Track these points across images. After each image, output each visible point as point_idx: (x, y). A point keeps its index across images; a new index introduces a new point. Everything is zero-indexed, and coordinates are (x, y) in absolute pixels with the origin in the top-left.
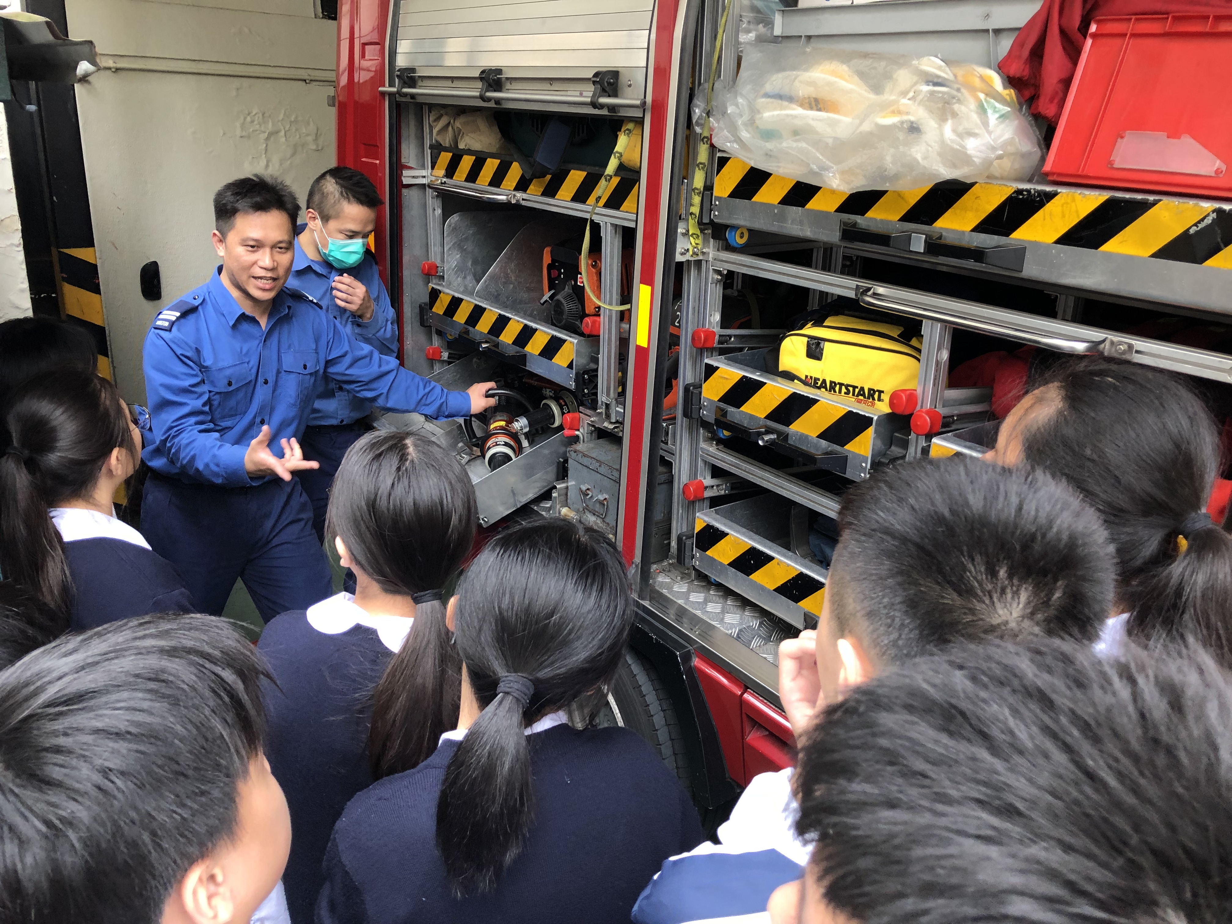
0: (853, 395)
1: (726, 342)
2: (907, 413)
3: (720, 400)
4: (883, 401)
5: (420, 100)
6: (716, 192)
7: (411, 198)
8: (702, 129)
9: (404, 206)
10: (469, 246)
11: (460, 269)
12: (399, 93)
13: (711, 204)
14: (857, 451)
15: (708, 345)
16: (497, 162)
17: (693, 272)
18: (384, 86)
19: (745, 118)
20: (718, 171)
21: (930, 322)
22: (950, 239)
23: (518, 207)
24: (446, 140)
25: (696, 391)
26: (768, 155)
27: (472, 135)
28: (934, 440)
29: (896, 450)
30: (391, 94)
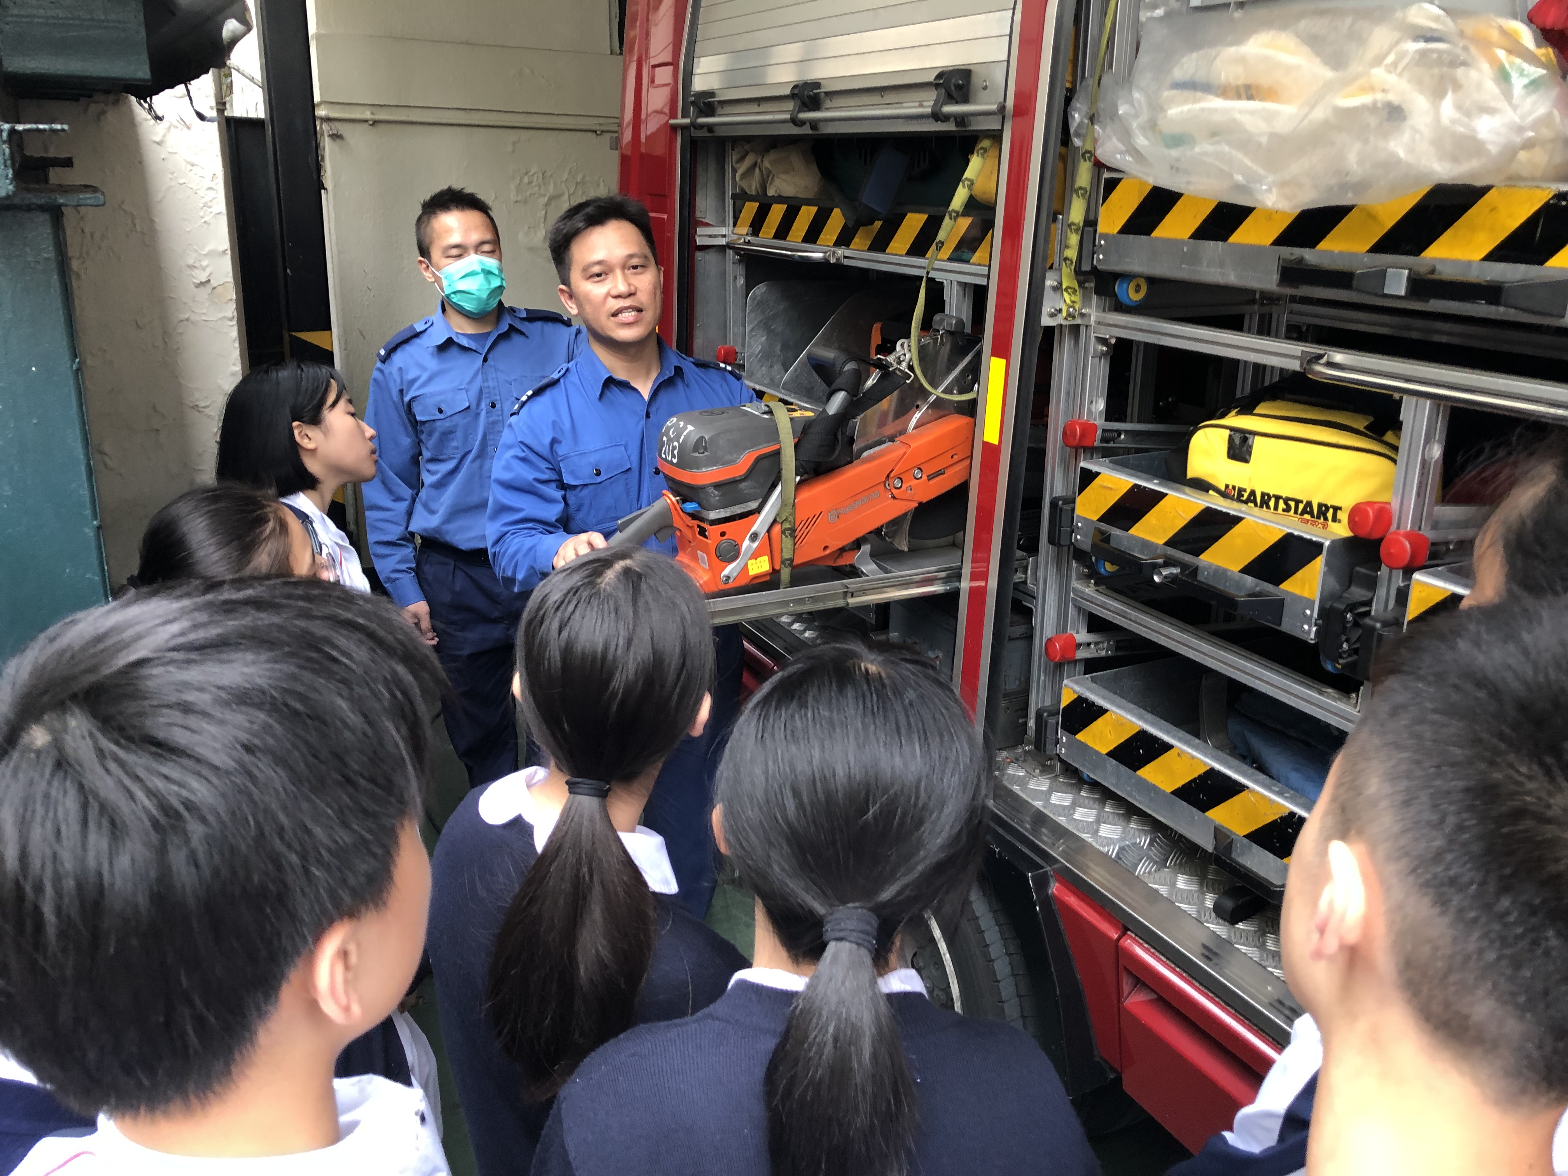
0: (1296, 512)
1: (1113, 440)
2: (1376, 536)
3: (1100, 520)
4: (1340, 521)
5: (721, 132)
6: (1101, 228)
7: (705, 263)
8: (1084, 142)
9: (697, 274)
10: (778, 326)
11: (766, 356)
12: (693, 125)
13: (1094, 245)
14: (1297, 591)
15: (1087, 443)
16: (814, 209)
17: (1068, 343)
18: (676, 117)
19: (1144, 118)
20: (1105, 199)
21: (1414, 399)
22: (1447, 273)
23: (838, 266)
24: (752, 187)
25: (1067, 507)
26: (1174, 169)
27: (784, 177)
28: (1417, 576)
29: (1357, 593)
30: (684, 128)
